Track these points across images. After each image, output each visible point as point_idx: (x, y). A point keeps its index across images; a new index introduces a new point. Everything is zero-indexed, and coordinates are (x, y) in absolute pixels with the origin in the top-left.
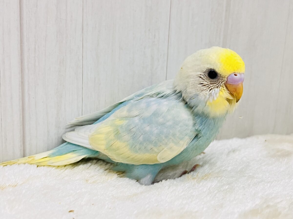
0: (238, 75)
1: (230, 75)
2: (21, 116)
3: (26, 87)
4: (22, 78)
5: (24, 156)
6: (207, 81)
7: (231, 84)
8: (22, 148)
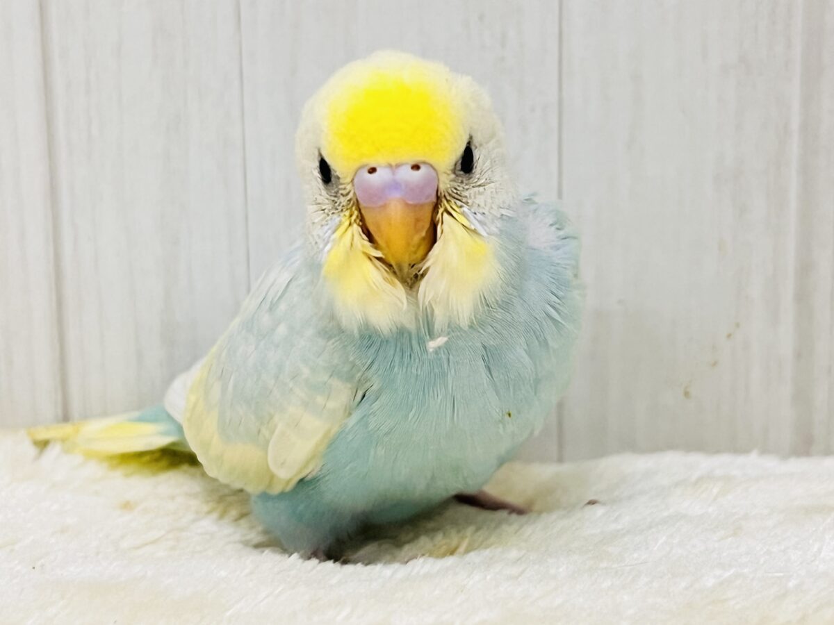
8: (60, 399)
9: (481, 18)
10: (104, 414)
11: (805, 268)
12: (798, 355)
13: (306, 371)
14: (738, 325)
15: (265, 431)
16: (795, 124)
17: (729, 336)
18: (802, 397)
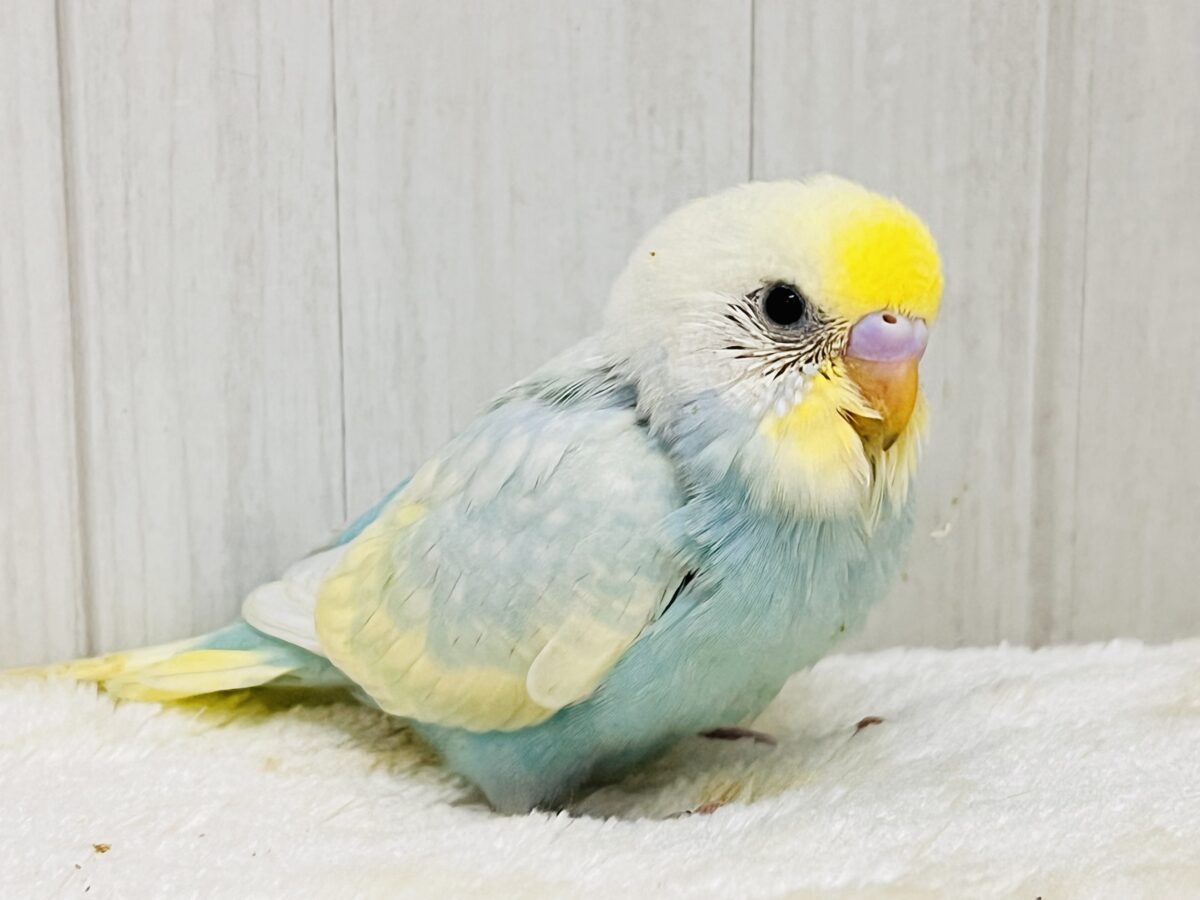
0: (900, 319)
1: (863, 318)
2: (76, 488)
3: (93, 363)
4: (76, 322)
5: (91, 652)
6: (760, 336)
7: (867, 358)
8: (82, 627)
9: (651, 111)
10: (146, 643)
11: (1045, 416)
12: (1037, 522)
13: (600, 570)
14: (966, 488)
15: (523, 651)
16: (1035, 240)
17: (955, 501)
18: (1042, 570)
